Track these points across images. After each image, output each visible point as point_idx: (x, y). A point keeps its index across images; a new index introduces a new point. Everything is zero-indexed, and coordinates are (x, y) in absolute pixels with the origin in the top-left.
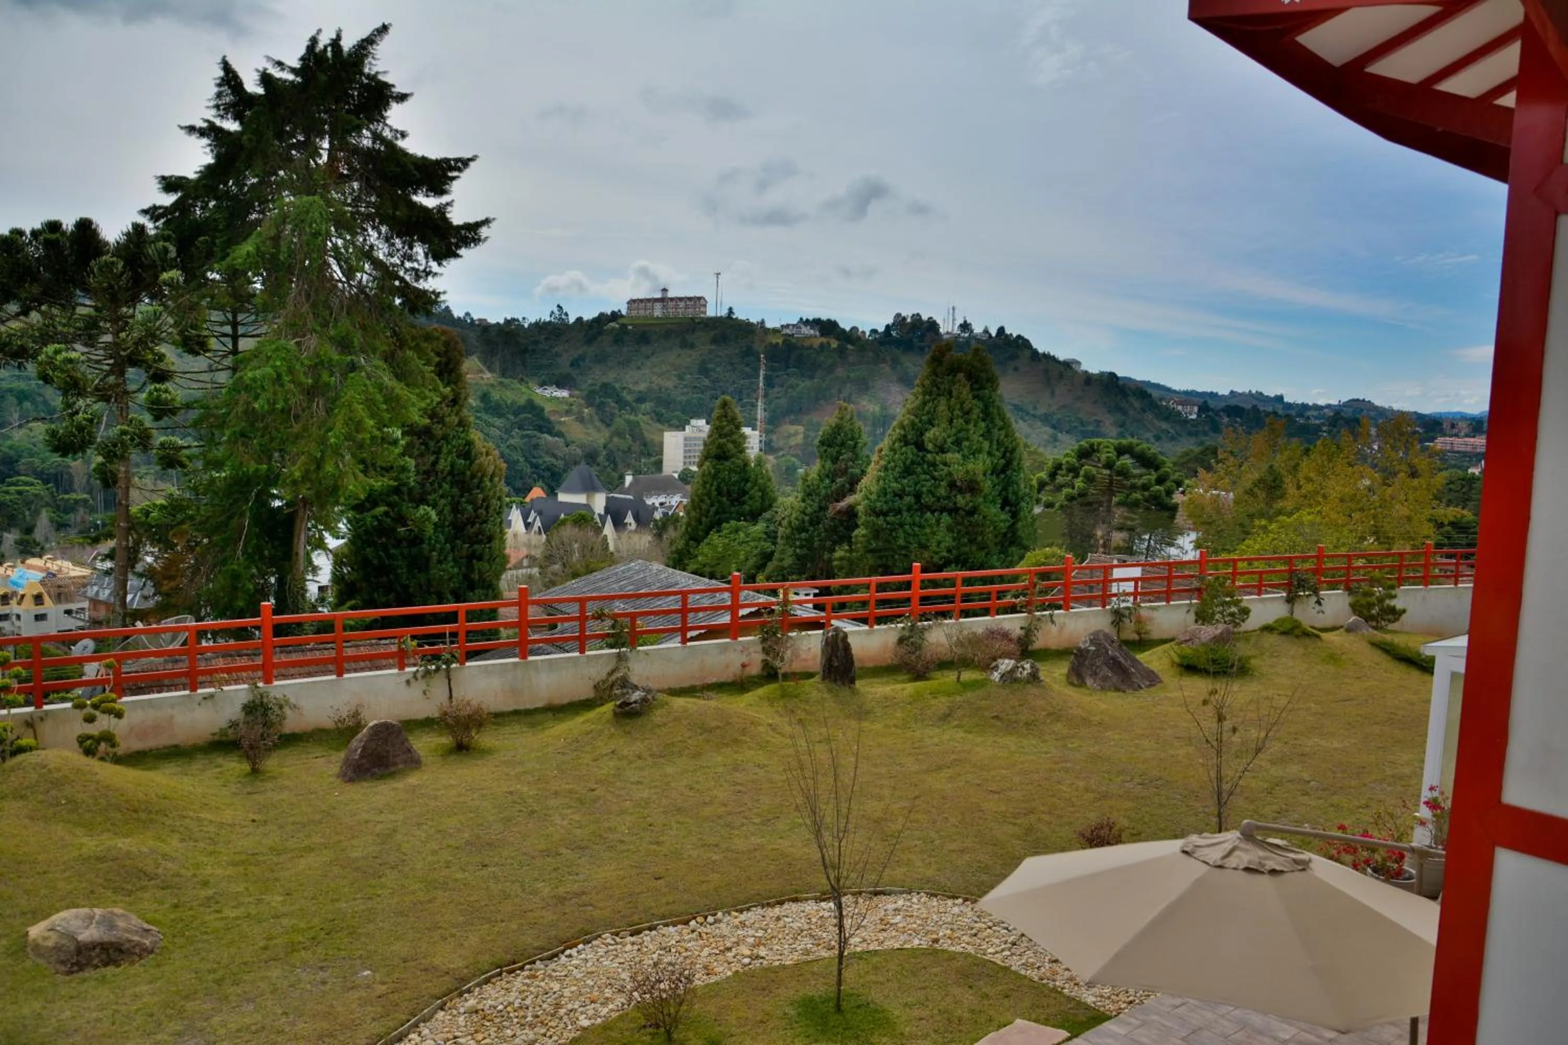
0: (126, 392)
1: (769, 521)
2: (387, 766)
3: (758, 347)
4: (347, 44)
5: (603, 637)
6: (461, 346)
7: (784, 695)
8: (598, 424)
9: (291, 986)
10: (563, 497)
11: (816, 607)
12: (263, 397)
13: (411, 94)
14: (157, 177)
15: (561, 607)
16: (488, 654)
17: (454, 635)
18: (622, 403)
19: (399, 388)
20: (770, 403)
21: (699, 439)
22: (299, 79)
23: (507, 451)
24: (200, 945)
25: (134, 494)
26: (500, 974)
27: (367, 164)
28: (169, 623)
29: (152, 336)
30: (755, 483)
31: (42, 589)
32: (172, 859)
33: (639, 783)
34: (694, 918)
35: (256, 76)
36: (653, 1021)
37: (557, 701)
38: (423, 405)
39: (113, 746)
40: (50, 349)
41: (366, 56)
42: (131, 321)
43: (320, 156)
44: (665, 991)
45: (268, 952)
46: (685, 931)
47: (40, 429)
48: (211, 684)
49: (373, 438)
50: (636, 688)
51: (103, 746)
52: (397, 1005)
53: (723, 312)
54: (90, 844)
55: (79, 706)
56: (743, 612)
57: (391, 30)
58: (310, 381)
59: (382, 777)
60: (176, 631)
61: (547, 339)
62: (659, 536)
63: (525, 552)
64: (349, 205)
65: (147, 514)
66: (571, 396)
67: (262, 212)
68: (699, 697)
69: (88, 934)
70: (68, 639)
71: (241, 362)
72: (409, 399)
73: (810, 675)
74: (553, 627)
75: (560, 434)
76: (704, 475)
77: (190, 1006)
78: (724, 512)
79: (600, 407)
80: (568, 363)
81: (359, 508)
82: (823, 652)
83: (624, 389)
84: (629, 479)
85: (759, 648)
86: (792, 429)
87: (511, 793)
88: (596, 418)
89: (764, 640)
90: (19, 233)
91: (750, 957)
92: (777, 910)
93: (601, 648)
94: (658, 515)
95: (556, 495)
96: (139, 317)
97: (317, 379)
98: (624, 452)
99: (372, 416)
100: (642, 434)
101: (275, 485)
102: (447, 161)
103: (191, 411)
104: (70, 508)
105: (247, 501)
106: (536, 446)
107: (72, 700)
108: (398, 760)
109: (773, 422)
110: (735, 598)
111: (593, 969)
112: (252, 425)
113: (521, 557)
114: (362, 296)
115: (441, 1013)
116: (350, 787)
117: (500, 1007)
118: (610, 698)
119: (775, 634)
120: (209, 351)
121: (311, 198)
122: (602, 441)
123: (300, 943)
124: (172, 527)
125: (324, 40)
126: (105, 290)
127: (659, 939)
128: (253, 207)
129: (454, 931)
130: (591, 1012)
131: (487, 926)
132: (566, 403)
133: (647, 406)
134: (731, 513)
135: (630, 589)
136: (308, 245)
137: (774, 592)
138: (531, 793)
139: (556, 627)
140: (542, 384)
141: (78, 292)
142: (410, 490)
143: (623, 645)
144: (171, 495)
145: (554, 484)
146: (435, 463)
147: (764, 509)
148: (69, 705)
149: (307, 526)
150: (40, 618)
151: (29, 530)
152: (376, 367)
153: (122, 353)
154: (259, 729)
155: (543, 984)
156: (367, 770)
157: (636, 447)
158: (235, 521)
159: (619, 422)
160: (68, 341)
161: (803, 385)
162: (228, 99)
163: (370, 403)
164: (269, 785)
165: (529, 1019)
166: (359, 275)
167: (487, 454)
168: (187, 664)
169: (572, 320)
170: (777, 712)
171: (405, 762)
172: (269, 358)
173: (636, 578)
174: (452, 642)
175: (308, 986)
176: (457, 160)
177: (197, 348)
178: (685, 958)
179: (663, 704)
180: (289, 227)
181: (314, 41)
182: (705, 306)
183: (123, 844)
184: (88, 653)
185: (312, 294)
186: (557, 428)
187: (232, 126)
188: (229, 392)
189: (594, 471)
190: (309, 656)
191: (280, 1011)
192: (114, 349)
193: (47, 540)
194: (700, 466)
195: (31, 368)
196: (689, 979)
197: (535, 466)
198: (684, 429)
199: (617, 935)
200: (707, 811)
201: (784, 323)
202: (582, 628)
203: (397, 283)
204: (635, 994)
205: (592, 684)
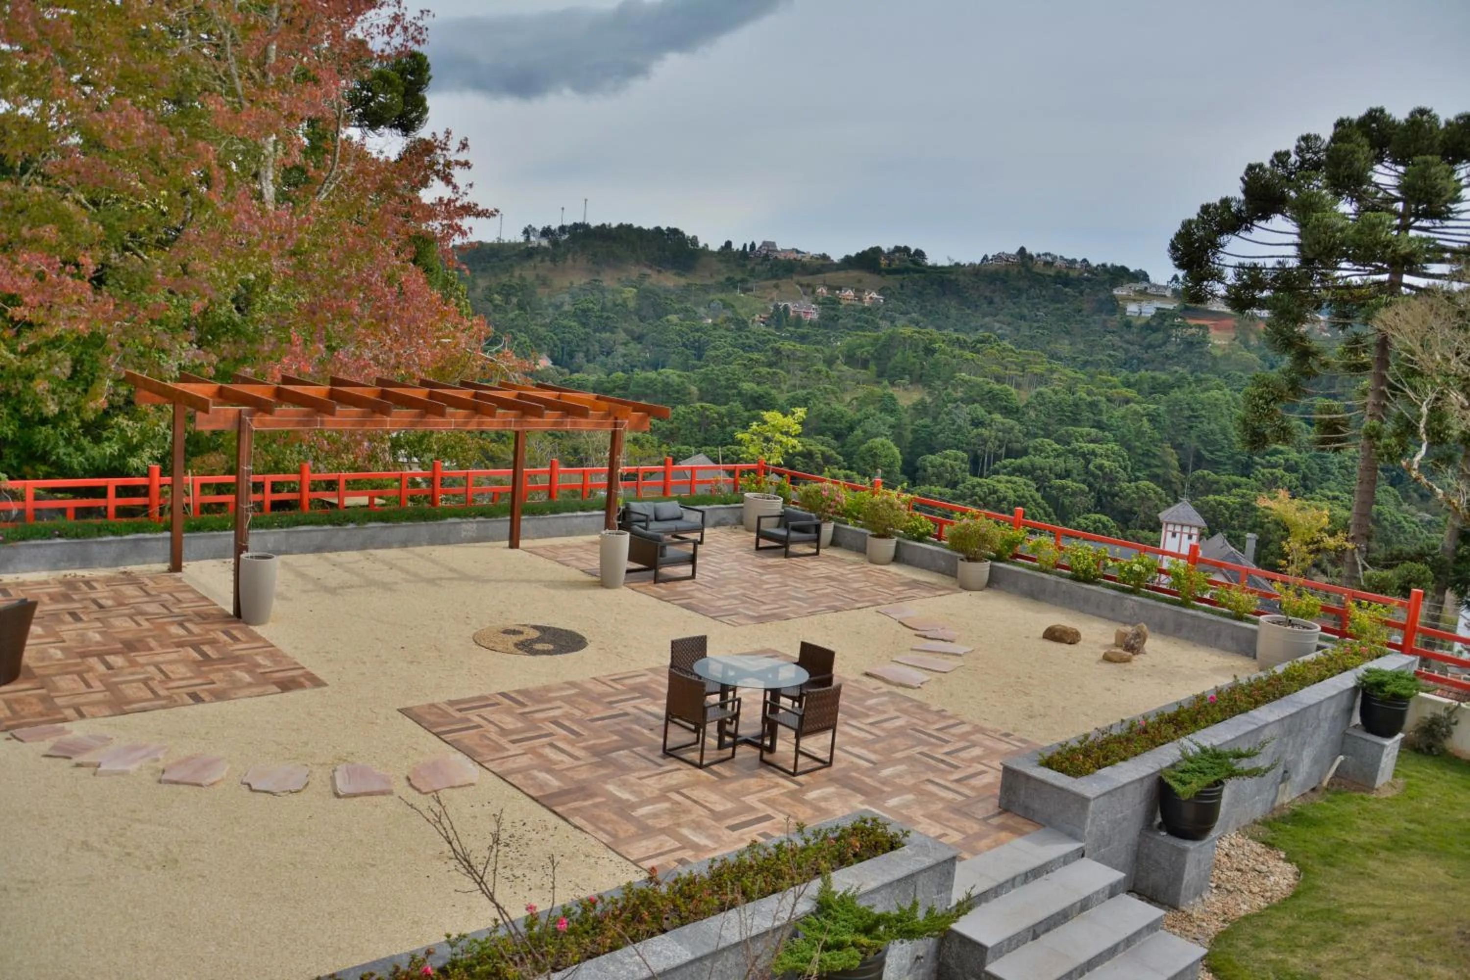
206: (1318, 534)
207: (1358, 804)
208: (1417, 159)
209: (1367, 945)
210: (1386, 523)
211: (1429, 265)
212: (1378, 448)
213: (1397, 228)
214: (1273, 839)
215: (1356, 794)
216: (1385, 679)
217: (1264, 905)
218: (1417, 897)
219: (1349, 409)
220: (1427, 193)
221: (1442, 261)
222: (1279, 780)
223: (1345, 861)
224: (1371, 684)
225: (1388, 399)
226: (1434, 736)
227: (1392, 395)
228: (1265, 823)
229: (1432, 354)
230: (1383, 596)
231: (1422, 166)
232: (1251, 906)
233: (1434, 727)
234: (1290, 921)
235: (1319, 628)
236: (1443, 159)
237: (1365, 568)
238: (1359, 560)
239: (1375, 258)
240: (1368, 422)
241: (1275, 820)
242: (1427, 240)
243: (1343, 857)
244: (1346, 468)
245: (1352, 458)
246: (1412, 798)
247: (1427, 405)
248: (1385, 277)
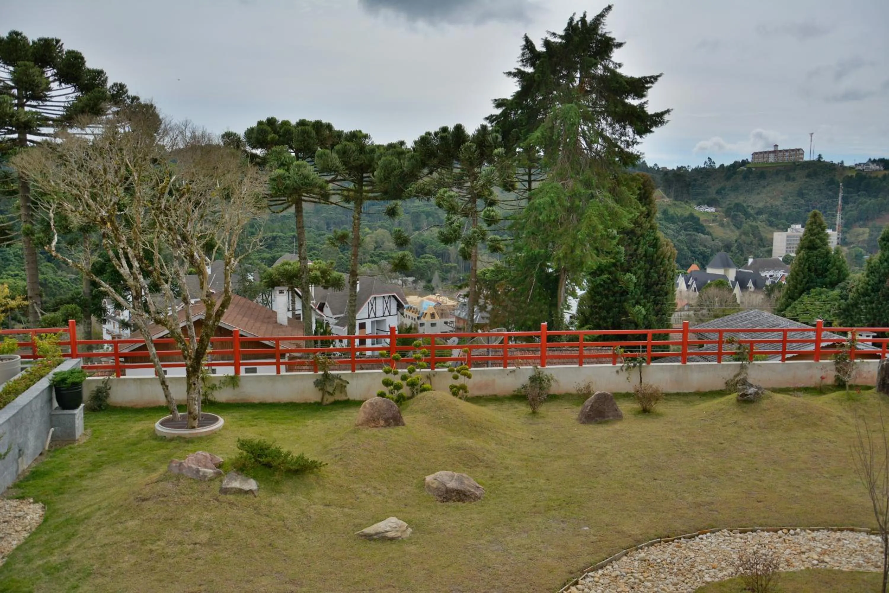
0: (476, 212)
1: (843, 288)
2: (604, 417)
3: (838, 178)
4: (589, 19)
5: (732, 354)
6: (653, 183)
7: (850, 399)
8: (733, 228)
9: (547, 528)
10: (709, 271)
11: (874, 344)
12: (545, 213)
13: (625, 43)
14: (492, 100)
15: (708, 335)
16: (662, 360)
17: (644, 347)
18: (747, 215)
19: (617, 208)
20: (846, 214)
21: (797, 237)
22: (564, 41)
23: (677, 243)
24: (502, 499)
25: (478, 263)
26: (660, 542)
27: (600, 84)
28: (494, 331)
29: (489, 182)
30: (834, 265)
31: (434, 311)
32: (492, 453)
33: (750, 442)
34: (781, 529)
35: (542, 42)
36: (751, 588)
37: (702, 390)
38: (631, 216)
39: (466, 392)
40: (442, 191)
41: (600, 24)
42: (480, 175)
43: (575, 81)
44: (759, 570)
45: (536, 509)
46: (775, 536)
47: (436, 231)
48: (513, 365)
49: (602, 236)
50: (751, 386)
51: (461, 391)
52: (601, 548)
53: (815, 158)
54: (454, 440)
55: (451, 371)
56: (823, 344)
57: (613, 8)
58: (569, 204)
59: (600, 423)
60: (497, 336)
61: (702, 178)
62: (769, 295)
63: (686, 302)
64: (591, 107)
65: (484, 274)
66: (716, 211)
67: (545, 114)
68: (791, 395)
69: (452, 485)
70: (446, 337)
71: (533, 194)
72: (623, 213)
73: (869, 388)
74: (701, 346)
75: (709, 234)
76: (800, 259)
77: (497, 529)
78: (812, 282)
79: (734, 217)
80: (714, 192)
81: (594, 274)
82: (879, 373)
83: (748, 206)
84: (750, 261)
85: (834, 367)
86: (861, 230)
87: (673, 440)
88: (731, 223)
89: (837, 363)
90: (429, 134)
91: (817, 560)
92: (838, 534)
93: (730, 361)
94: (768, 283)
95: (706, 269)
96: (483, 173)
97: (573, 203)
98: (748, 244)
99: (602, 223)
100: (759, 233)
101: (549, 261)
102: (645, 78)
103: (507, 221)
104: (448, 271)
105: (535, 268)
106: (695, 241)
107: (447, 367)
108: (609, 414)
109: (848, 225)
110: (818, 336)
111: (715, 549)
112: (538, 228)
113: (684, 304)
114: (597, 157)
115: (626, 558)
116: (582, 426)
117: (659, 561)
118: (736, 390)
119: (845, 360)
120: (516, 189)
121: (570, 105)
122: (735, 238)
123: (552, 506)
124: (496, 282)
125: (577, 18)
126: (467, 160)
127: (758, 538)
128: (540, 112)
129: (635, 513)
130: (712, 574)
131: (654, 514)
132: (713, 215)
133: (763, 217)
134: (816, 282)
135: (749, 327)
136: (568, 130)
137: (845, 334)
138: (685, 441)
139: (703, 346)
140: (699, 204)
141: (455, 162)
142: (622, 264)
143: (744, 359)
144: (497, 265)
145: (704, 263)
146: (636, 250)
147: (839, 281)
148: (446, 369)
149: (566, 283)
150: (433, 325)
151: (429, 281)
152: (605, 196)
153: (475, 192)
154: (537, 390)
155: (684, 552)
156: (593, 418)
157: (755, 241)
158: (528, 279)
159: (746, 227)
160: (450, 186)
161: (869, 202)
162: (527, 56)
163: (601, 216)
164: (540, 421)
165: (675, 570)
166: (596, 145)
167: (667, 245)
168: (502, 353)
169: (717, 166)
170: (844, 409)
171: (613, 416)
172: (548, 192)
173: (753, 320)
174: (643, 351)
175: (555, 530)
176: (651, 77)
177: (511, 188)
178: (774, 553)
179: (769, 397)
180: (559, 121)
181: (572, 19)
182: (803, 154)
183: (469, 442)
184: (455, 344)
185: (571, 157)
186: (707, 229)
187: (530, 70)
188: (527, 211)
189: (729, 255)
190: (564, 353)
191: (540, 540)
192: (471, 190)
193: (437, 286)
194: (797, 253)
195: (433, 201)
196: (776, 566)
197: (694, 252)
198: (787, 231)
199: (731, 531)
200: (793, 465)
201: (857, 162)
202: (720, 348)
203: (617, 149)
204: (741, 568)
205: (724, 381)
206: (4, 300)
207: (69, 452)
208: (19, 63)
209: (92, 529)
210: (51, 285)
211: (41, 128)
212: (34, 240)
213: (16, 105)
214: (23, 493)
215: (67, 447)
216: (66, 376)
217: (26, 535)
218: (113, 490)
219: (12, 219)
220: (30, 85)
221: (48, 126)
222: (17, 457)
223: (69, 488)
224: (59, 381)
225: (33, 210)
226: (100, 400)
227: (35, 208)
228: (16, 486)
229: (49, 181)
230: (53, 328)
231: (24, 68)
232: (19, 540)
233: (100, 394)
234: (46, 536)
235: (20, 357)
236: (35, 64)
237: (42, 314)
238: (38, 310)
239: (6, 124)
240: (24, 226)
241: (21, 481)
242: (36, 113)
243: (67, 486)
244: (18, 255)
245: (21, 249)
246: (97, 438)
247: (53, 211)
248: (15, 136)
